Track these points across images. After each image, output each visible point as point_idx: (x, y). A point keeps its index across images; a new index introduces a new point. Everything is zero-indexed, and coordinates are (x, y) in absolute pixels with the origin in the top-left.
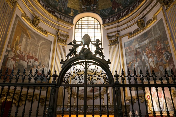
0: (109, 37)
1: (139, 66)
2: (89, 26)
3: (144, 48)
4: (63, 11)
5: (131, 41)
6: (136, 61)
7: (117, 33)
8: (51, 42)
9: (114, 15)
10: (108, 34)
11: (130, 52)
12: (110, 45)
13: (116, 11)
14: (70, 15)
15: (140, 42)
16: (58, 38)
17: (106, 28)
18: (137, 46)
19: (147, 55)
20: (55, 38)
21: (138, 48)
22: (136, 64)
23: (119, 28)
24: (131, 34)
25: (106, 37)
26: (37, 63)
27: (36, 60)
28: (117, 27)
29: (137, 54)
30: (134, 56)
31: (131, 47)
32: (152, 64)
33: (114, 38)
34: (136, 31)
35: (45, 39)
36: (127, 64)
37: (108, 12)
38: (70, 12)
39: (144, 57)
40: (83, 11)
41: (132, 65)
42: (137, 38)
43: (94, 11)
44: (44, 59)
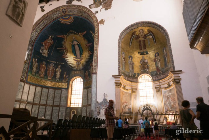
0: (156, 88)
1: (169, 103)
2: (146, 80)
3: (170, 96)
4: (133, 76)
5: (165, 91)
6: (168, 101)
7: (159, 86)
8: (130, 93)
9: (158, 76)
10: (155, 86)
11: (165, 97)
12: (157, 92)
13: (159, 74)
14: (136, 77)
15: (169, 93)
16: (133, 91)
17: (154, 83)
18: (168, 94)
19: (171, 99)
20: (131, 91)
21: (168, 96)
22: (168, 103)
23: (161, 84)
24: (165, 88)
25: (155, 88)
26: (127, 104)
27: (127, 103)
28: (160, 83)
29: (168, 98)
30: (167, 99)
31: (166, 94)
32: (172, 103)
33: (158, 89)
34: (167, 87)
35: (128, 93)
36: (164, 102)
37: (155, 73)
38: (136, 76)
39: (170, 100)
40: (142, 73)
41: (166, 103)
42: (168, 91)
43: (147, 73)
44: (129, 102)
